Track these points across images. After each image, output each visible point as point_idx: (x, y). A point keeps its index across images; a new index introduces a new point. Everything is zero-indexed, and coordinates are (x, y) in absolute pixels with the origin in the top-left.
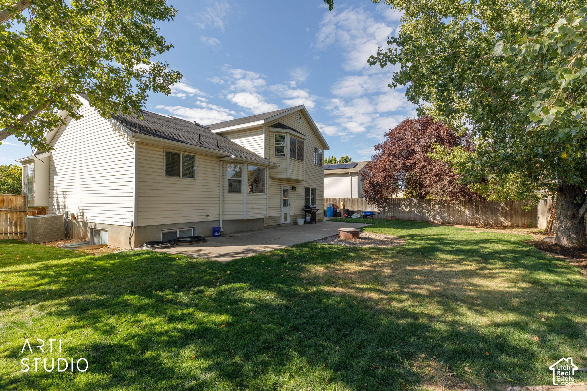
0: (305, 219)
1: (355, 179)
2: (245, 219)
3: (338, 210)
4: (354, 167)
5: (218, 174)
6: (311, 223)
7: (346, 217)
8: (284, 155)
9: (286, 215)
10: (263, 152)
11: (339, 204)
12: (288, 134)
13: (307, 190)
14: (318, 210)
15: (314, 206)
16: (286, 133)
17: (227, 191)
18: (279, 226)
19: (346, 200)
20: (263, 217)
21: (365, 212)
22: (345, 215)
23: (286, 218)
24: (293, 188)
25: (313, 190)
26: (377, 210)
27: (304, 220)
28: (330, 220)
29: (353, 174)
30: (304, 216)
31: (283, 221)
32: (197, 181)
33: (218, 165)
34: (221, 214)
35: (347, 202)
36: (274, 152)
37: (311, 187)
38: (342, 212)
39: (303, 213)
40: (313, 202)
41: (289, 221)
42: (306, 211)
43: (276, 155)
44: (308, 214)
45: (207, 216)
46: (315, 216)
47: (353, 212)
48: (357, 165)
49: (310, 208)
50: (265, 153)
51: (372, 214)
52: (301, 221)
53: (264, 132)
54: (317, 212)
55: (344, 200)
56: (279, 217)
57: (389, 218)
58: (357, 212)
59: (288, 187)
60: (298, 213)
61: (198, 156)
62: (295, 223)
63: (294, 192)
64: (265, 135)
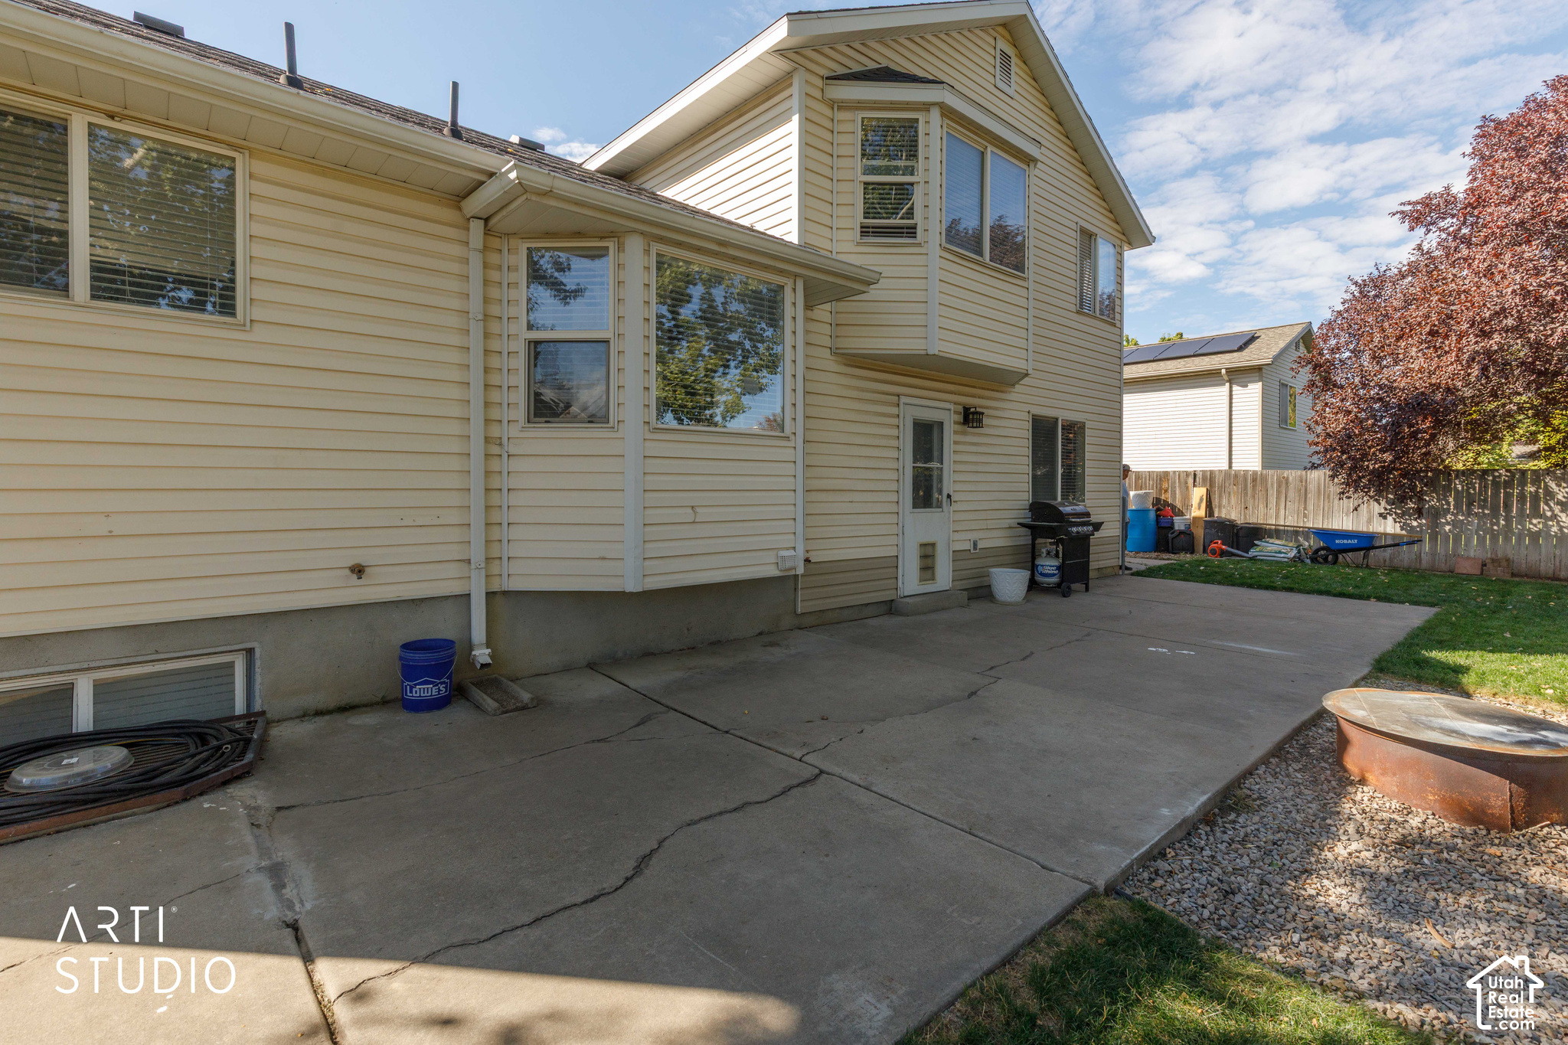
0: (1033, 568)
1: (1250, 397)
2: (631, 586)
3: (1179, 524)
4: (1241, 349)
5: (456, 304)
6: (1062, 589)
7: (1223, 553)
8: (911, 231)
9: (927, 556)
10: (794, 214)
11: (1186, 498)
12: (935, 115)
13: (1043, 430)
14: (1097, 526)
15: (1080, 508)
16: (926, 107)
17: (520, 413)
18: (891, 608)
19: (1218, 480)
20: (772, 571)
21: (1322, 534)
22: (1219, 545)
23: (927, 565)
24: (971, 418)
25: (1074, 430)
26: (1390, 527)
27: (1026, 575)
28: (1150, 573)
29: (1238, 375)
30: (1029, 559)
31: (910, 582)
32: (259, 334)
33: (456, 250)
34: (477, 554)
35: (1222, 488)
36: (855, 215)
37: (1064, 415)
38: (1199, 533)
39: (1024, 538)
40: (1073, 484)
41: (944, 578)
42: (1035, 531)
43: (865, 231)
44: (1045, 544)
45: (359, 570)
46: (1086, 553)
47: (1253, 534)
48: (1253, 339)
49: (1060, 517)
50: (804, 219)
51: (1367, 543)
52: (1010, 583)
53: (795, 102)
54: (1097, 534)
55: (1209, 479)
56: (892, 564)
57: (1465, 568)
58: (1277, 533)
59: (943, 410)
60: (996, 539)
61: (260, 167)
62: (981, 592)
63: (972, 436)
64: (805, 121)
